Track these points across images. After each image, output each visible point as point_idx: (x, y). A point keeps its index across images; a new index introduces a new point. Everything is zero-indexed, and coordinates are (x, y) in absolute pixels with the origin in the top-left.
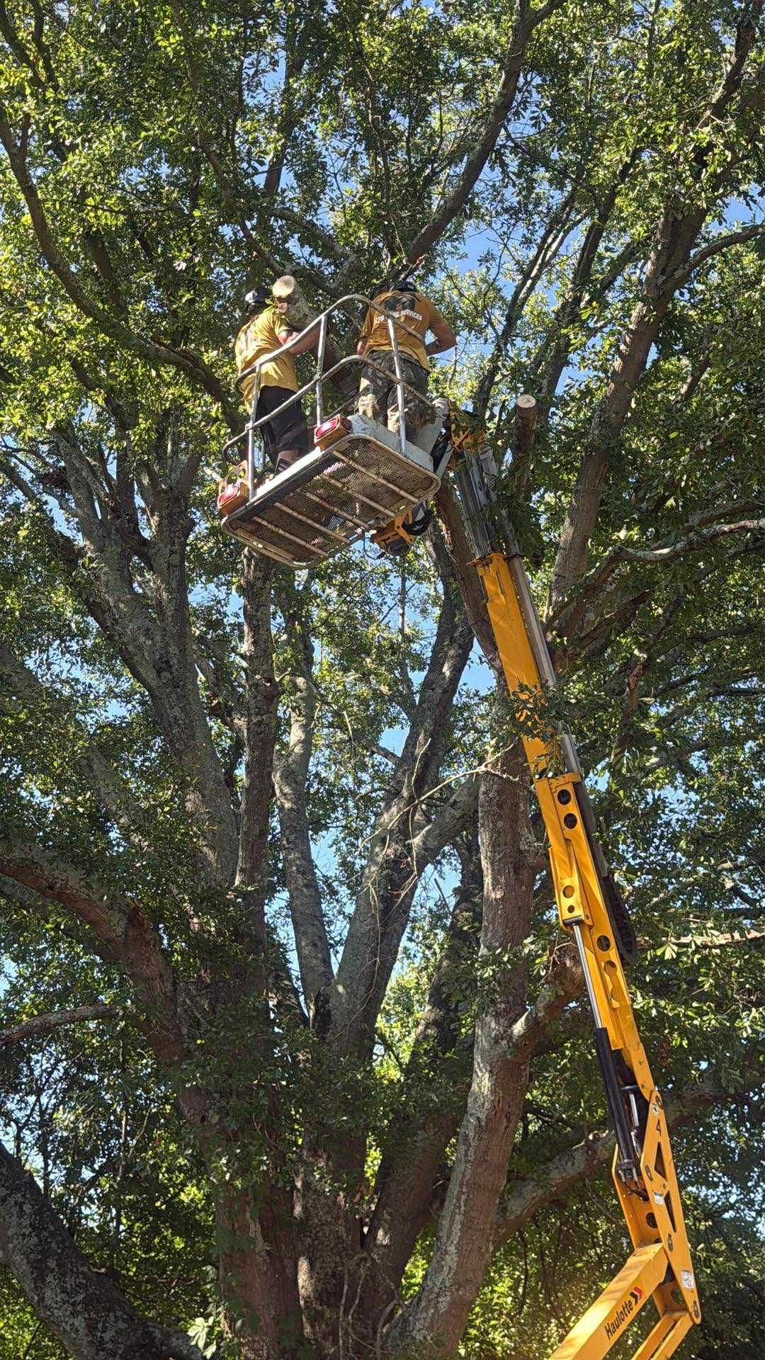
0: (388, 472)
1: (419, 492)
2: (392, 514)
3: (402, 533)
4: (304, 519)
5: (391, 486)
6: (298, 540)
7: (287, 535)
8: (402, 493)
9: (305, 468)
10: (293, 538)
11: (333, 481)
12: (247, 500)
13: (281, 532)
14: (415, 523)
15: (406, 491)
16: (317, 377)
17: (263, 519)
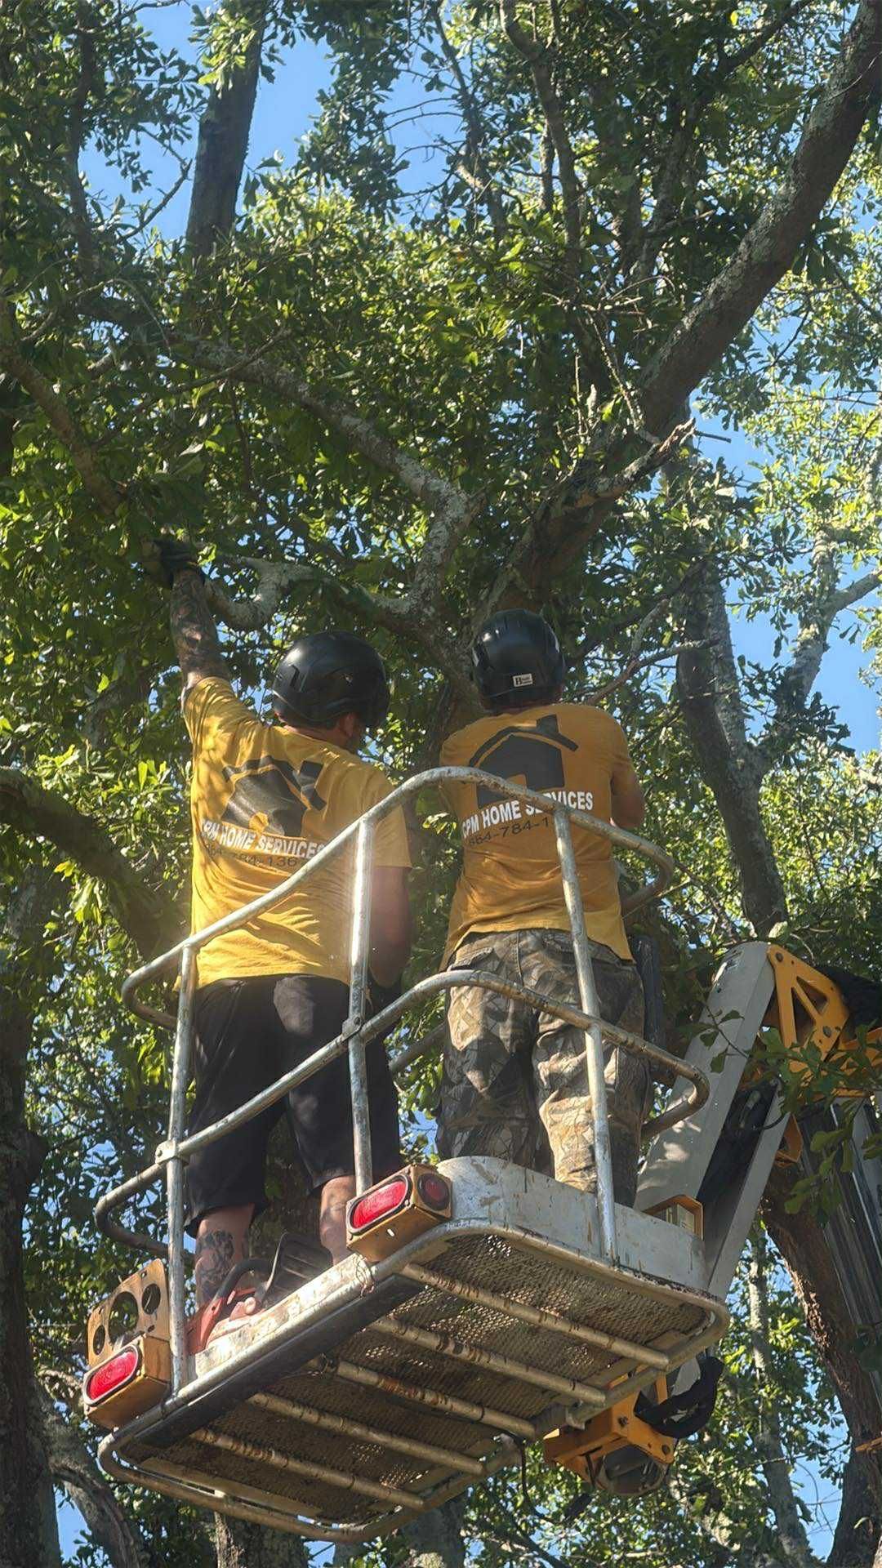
0: (570, 1302)
1: (669, 1341)
2: (599, 1397)
3: (639, 1434)
4: (338, 1424)
5: (582, 1333)
6: (327, 1475)
7: (294, 1465)
8: (619, 1347)
9: (327, 1311)
10: (314, 1471)
11: (411, 1335)
12: (166, 1390)
13: (275, 1459)
14: (675, 1402)
15: (632, 1340)
16: (349, 1025)
17: (218, 1432)
